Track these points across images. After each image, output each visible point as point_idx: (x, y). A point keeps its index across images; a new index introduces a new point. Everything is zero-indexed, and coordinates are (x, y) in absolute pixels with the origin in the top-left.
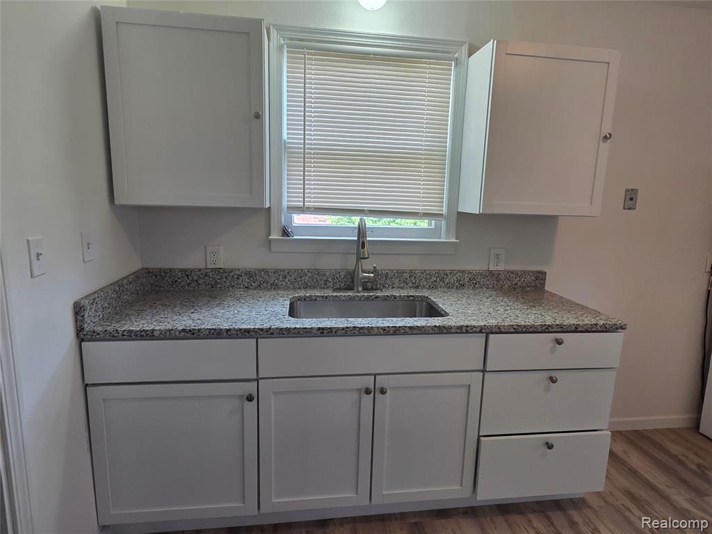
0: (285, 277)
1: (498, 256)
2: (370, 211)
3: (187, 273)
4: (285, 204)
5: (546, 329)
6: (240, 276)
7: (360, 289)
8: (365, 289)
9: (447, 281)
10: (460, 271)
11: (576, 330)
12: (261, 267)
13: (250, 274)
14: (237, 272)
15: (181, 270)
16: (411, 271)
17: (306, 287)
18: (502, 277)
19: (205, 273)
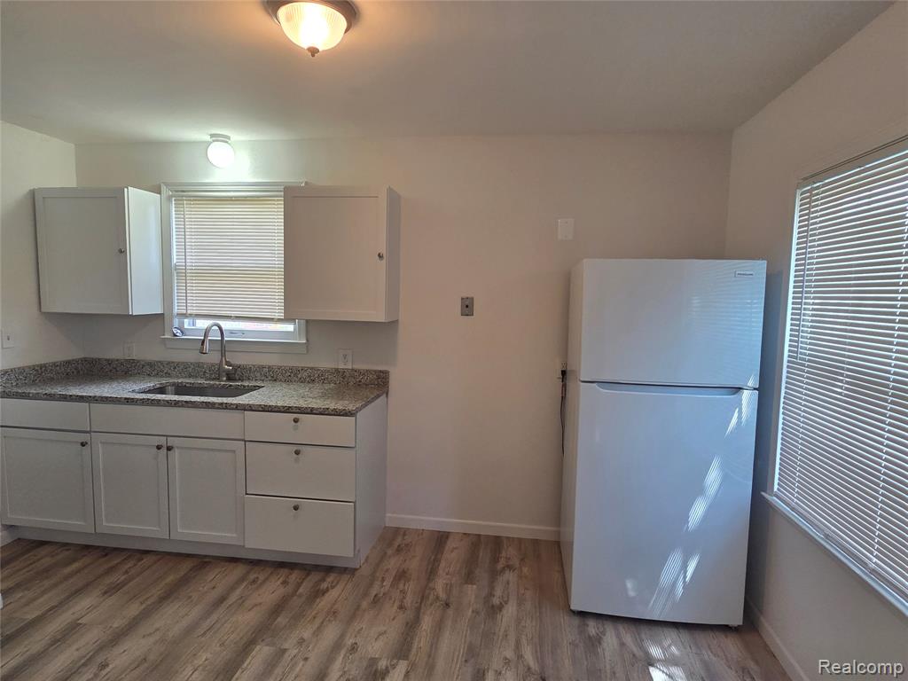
0: (175, 368)
1: (345, 356)
2: (237, 317)
3: (109, 362)
4: (176, 311)
5: (287, 410)
6: (143, 366)
7: (225, 379)
8: (229, 379)
9: (299, 376)
10: (311, 368)
11: (312, 411)
12: (157, 359)
13: (151, 364)
14: (143, 363)
15: (106, 360)
16: (269, 367)
17: (190, 376)
18: (347, 374)
19: (121, 363)
